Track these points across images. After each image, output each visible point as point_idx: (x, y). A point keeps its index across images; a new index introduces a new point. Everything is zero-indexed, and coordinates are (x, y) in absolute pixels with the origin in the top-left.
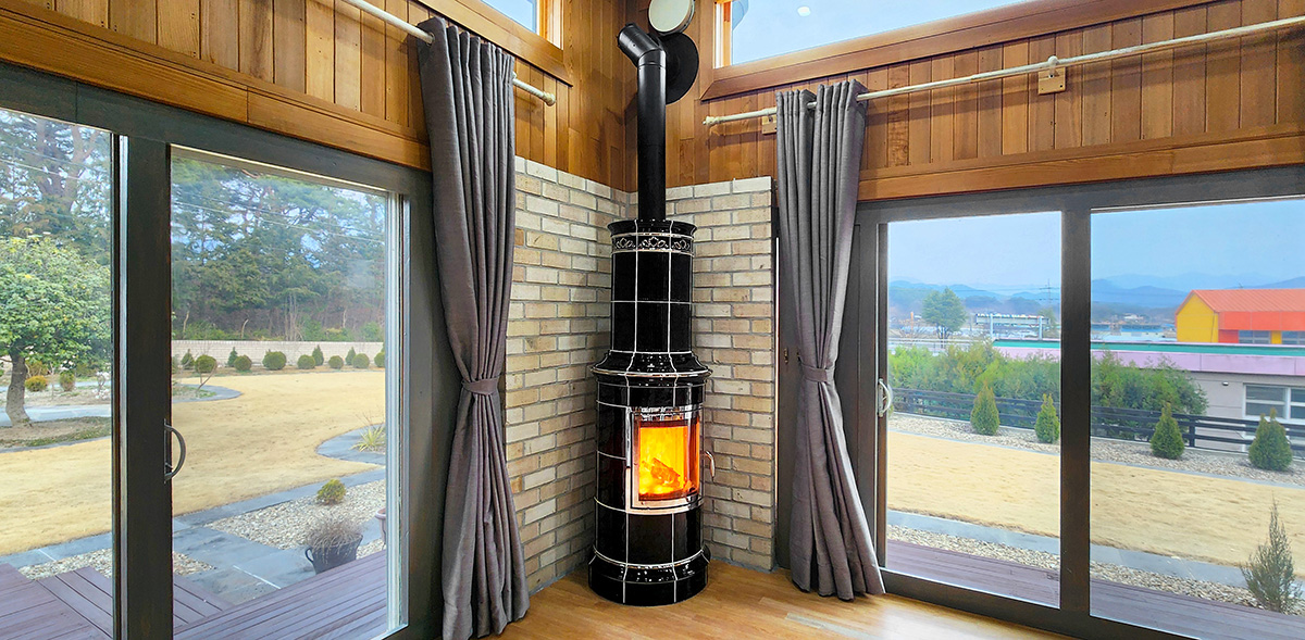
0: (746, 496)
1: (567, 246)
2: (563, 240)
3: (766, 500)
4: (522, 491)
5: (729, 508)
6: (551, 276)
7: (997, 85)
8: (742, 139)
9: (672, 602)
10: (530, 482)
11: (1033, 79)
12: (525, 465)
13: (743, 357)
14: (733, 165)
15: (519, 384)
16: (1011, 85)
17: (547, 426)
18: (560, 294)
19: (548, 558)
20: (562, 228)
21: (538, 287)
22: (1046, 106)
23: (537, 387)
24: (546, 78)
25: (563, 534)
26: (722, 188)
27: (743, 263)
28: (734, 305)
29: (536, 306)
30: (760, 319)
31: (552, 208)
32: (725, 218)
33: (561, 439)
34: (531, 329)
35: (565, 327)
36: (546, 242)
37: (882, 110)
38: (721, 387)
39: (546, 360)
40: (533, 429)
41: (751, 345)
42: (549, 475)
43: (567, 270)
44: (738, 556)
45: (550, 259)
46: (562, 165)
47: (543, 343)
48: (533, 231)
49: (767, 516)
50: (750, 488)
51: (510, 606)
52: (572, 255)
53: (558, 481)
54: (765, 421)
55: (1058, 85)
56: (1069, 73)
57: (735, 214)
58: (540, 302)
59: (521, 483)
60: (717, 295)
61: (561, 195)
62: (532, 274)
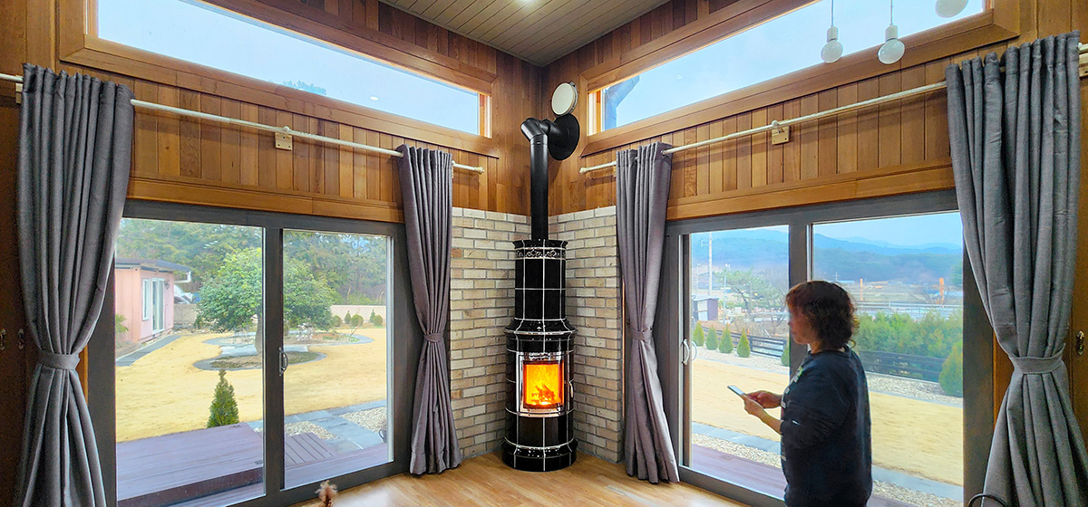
0: (604, 413)
1: (491, 255)
2: (489, 252)
3: (614, 416)
4: (462, 398)
5: (594, 420)
6: (482, 274)
7: (750, 139)
8: (603, 181)
9: (542, 471)
10: (467, 393)
11: (768, 135)
12: (463, 384)
13: (601, 323)
14: (599, 198)
15: (460, 336)
16: (757, 139)
17: (479, 362)
18: (488, 284)
19: (481, 439)
20: (490, 245)
21: (472, 281)
22: (778, 152)
23: (473, 339)
24: (480, 157)
25: (490, 427)
26: (588, 213)
27: (600, 262)
28: (597, 290)
29: (470, 292)
30: (610, 298)
31: (482, 234)
32: (590, 233)
33: (489, 371)
34: (468, 305)
35: (493, 303)
36: (477, 254)
37: (682, 159)
38: (590, 342)
39: (479, 323)
40: (469, 363)
41: (606, 315)
42: (482, 390)
43: (493, 270)
44: (600, 452)
45: (479, 264)
46: (492, 207)
47: (475, 314)
48: (468, 249)
49: (615, 426)
50: (605, 408)
51: (448, 460)
52: (496, 260)
53: (487, 395)
54: (613, 365)
55: (784, 138)
56: (792, 129)
57: (596, 230)
58: (474, 289)
59: (461, 394)
60: (588, 282)
61: (488, 225)
62: (467, 274)
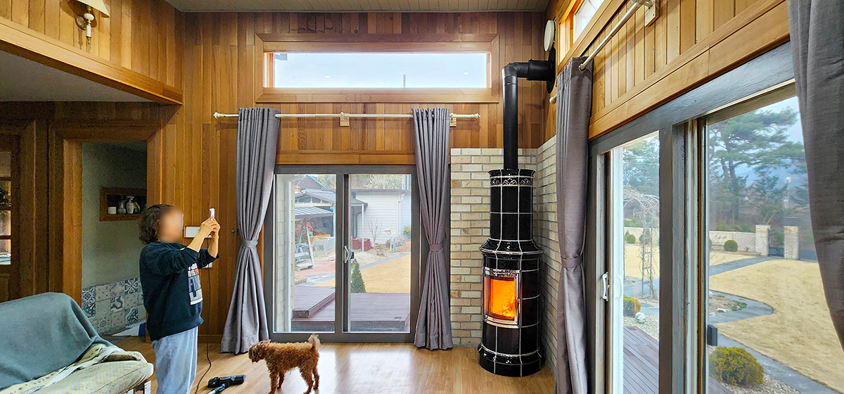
2: (484, 182)
4: (459, 296)
6: (478, 200)
10: (464, 294)
11: (644, 15)
12: (461, 286)
15: (458, 249)
17: (475, 271)
20: (485, 176)
21: (469, 206)
23: (469, 252)
29: (468, 214)
31: (479, 168)
34: (466, 225)
39: (474, 240)
40: (467, 271)
45: (475, 192)
48: (465, 180)
55: (653, 14)
58: (471, 212)
62: (465, 200)
